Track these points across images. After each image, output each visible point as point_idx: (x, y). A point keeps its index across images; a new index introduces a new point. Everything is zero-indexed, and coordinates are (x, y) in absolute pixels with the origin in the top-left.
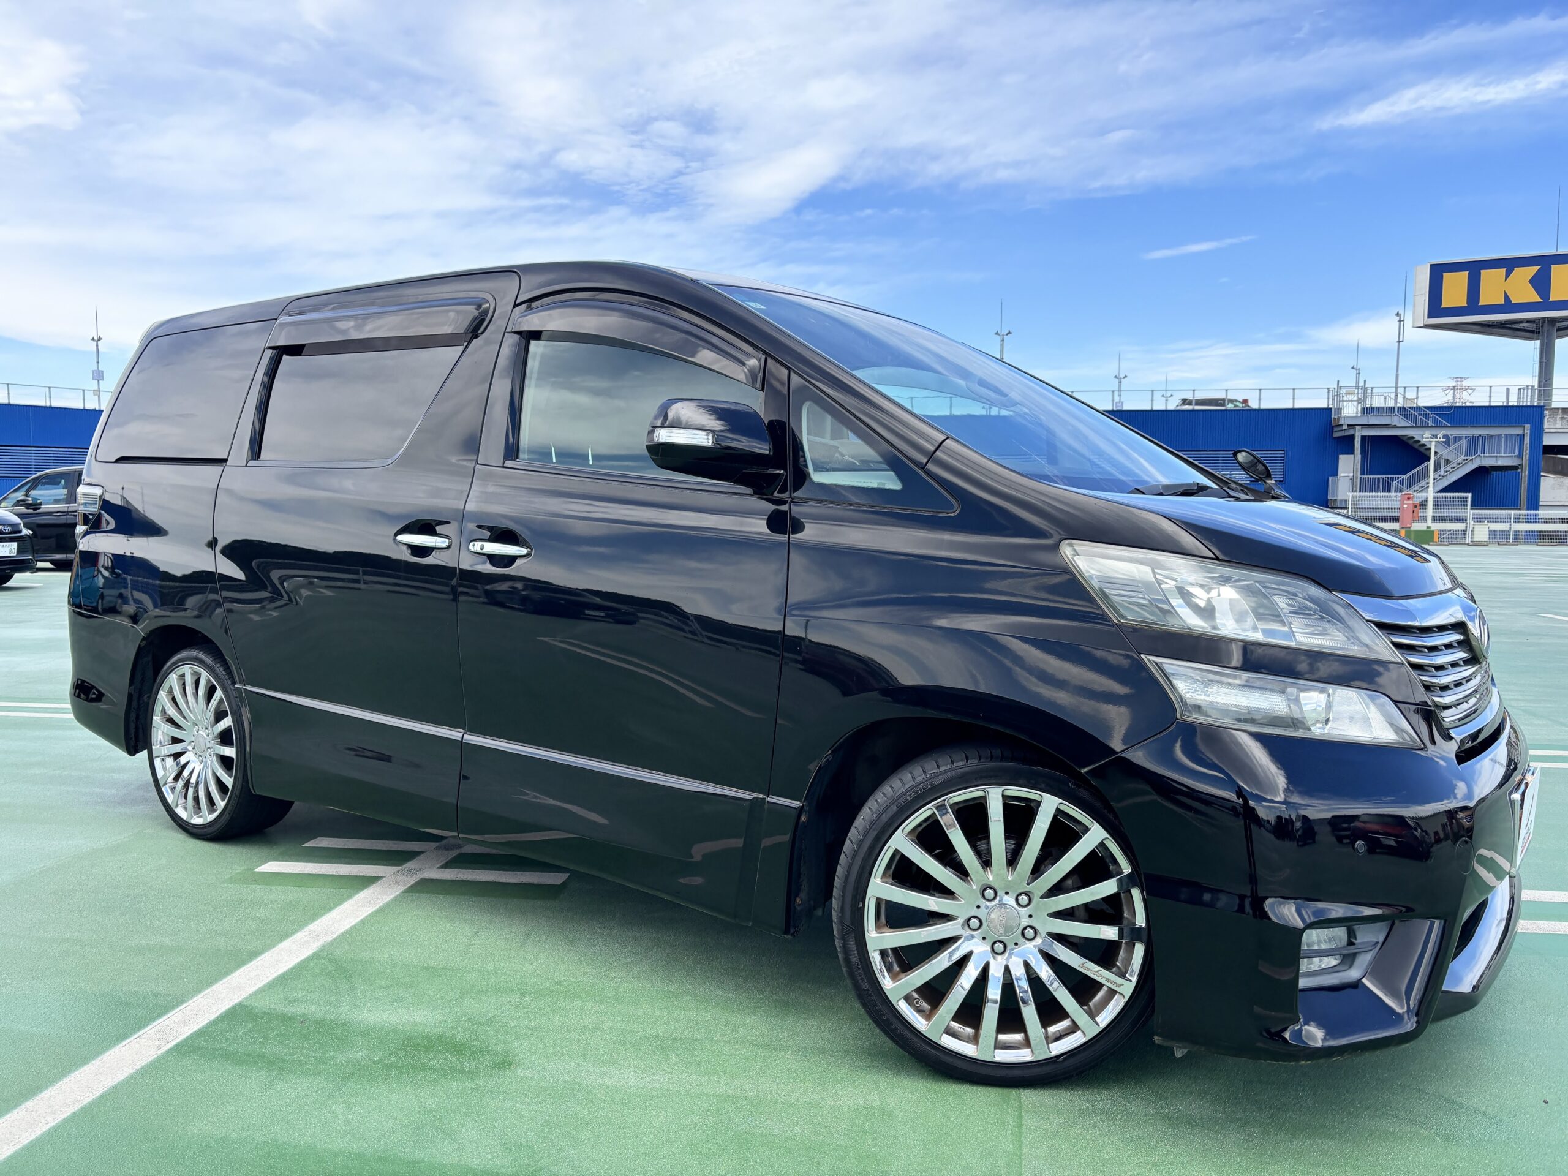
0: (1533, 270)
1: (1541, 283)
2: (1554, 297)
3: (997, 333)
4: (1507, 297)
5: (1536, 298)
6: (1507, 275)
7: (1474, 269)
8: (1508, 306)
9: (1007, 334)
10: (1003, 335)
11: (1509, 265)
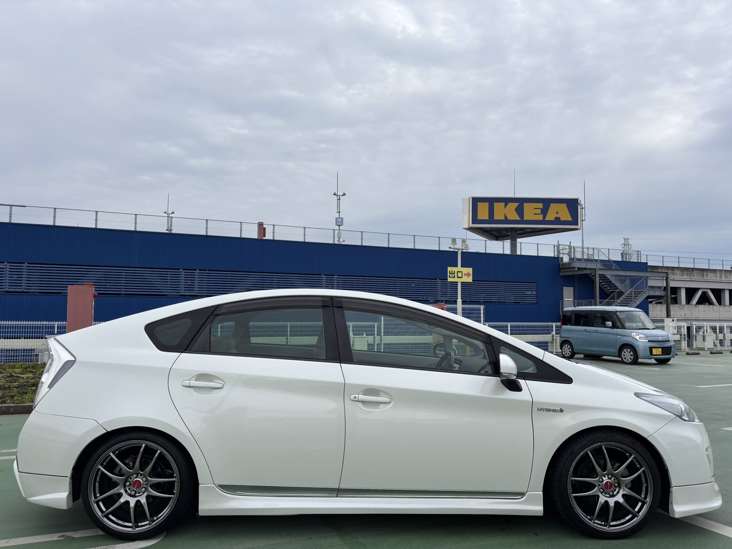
0: (517, 204)
1: (520, 211)
2: (526, 218)
3: (335, 194)
4: (505, 216)
5: (518, 218)
6: (505, 206)
7: (491, 201)
8: (506, 221)
9: (342, 195)
10: (340, 196)
11: (506, 201)
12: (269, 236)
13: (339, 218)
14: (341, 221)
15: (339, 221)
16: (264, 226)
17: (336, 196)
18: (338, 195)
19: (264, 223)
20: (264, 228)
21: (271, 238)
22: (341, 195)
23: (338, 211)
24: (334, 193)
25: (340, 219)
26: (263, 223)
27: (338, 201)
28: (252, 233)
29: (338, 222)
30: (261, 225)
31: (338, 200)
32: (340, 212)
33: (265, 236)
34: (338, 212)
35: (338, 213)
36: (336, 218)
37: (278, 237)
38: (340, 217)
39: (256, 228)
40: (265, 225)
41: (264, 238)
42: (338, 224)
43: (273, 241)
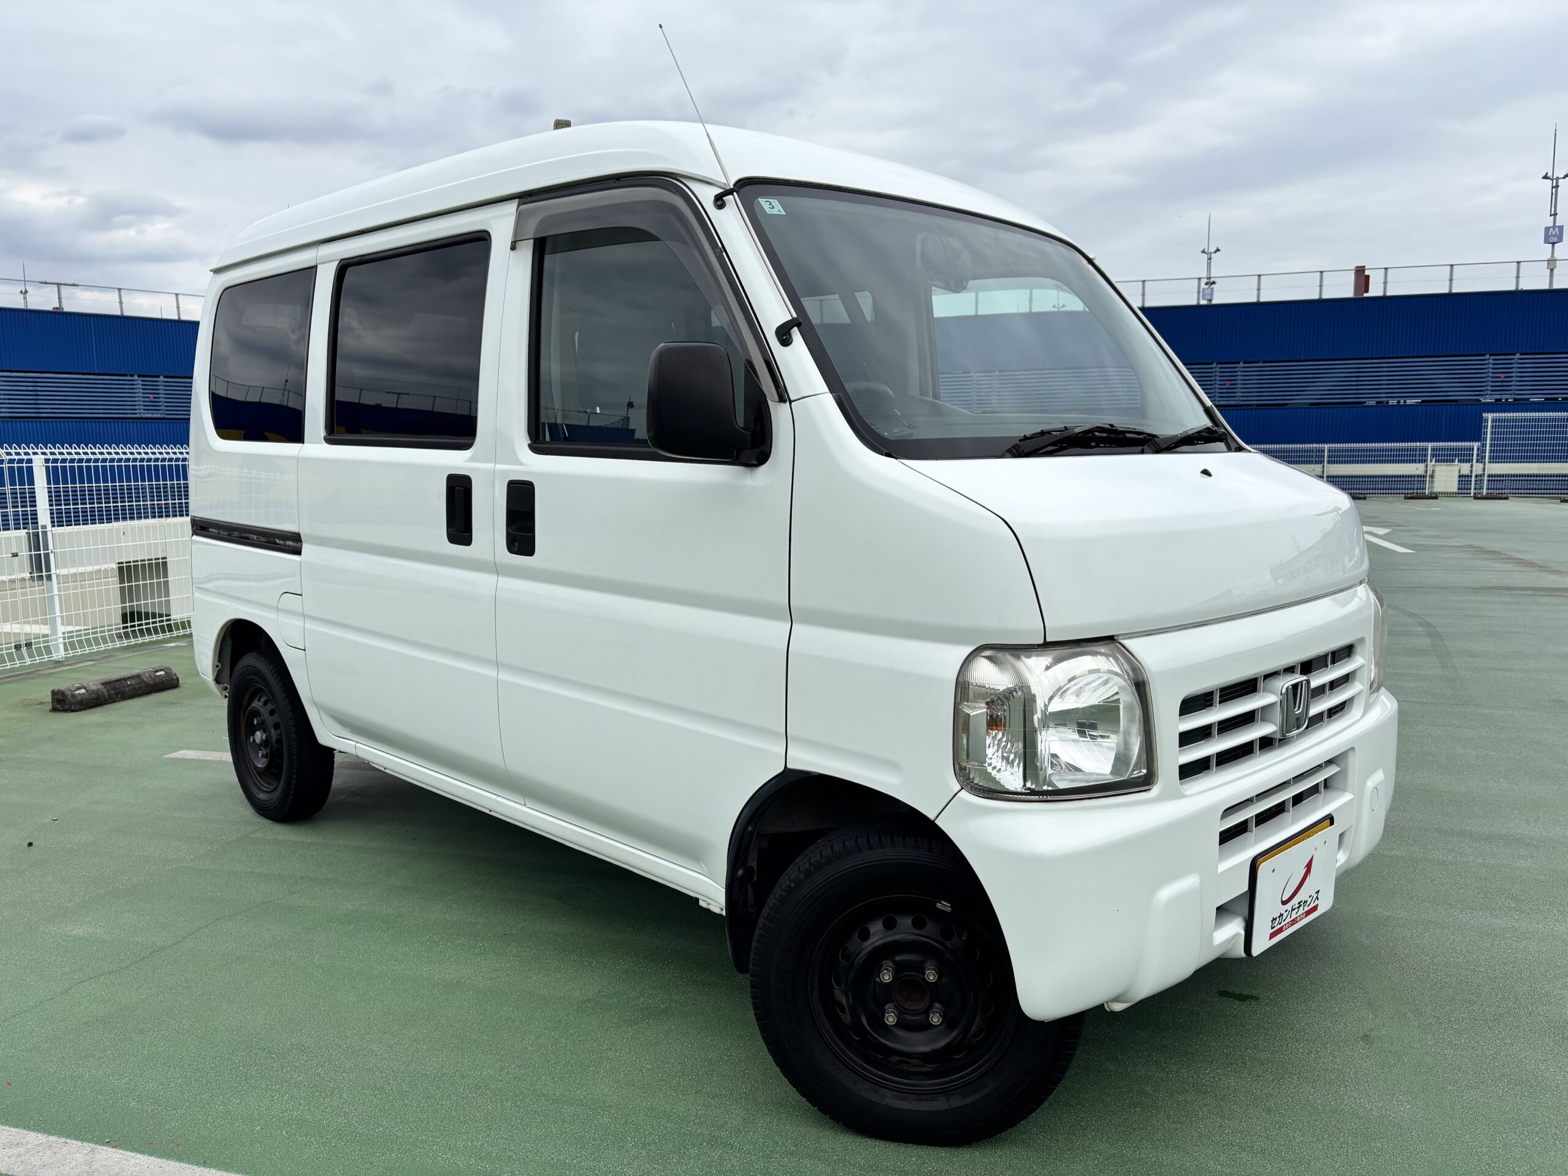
12: (1375, 290)
13: (1554, 227)
14: (1558, 234)
15: (1554, 233)
16: (1367, 273)
17: (1549, 180)
18: (1555, 177)
19: (1366, 268)
20: (1366, 276)
21: (1380, 294)
22: (1560, 177)
23: (1553, 213)
24: (1545, 174)
25: (1557, 229)
26: (1364, 267)
27: (1554, 189)
28: (1342, 288)
29: (1550, 236)
30: (1360, 271)
31: (1553, 187)
32: (1555, 214)
33: (1367, 291)
34: (1551, 215)
35: (1552, 217)
36: (1547, 229)
37: (1395, 290)
38: (1557, 225)
39: (1351, 277)
40: (1369, 271)
41: (1366, 295)
42: (1551, 241)
43: (1385, 300)
